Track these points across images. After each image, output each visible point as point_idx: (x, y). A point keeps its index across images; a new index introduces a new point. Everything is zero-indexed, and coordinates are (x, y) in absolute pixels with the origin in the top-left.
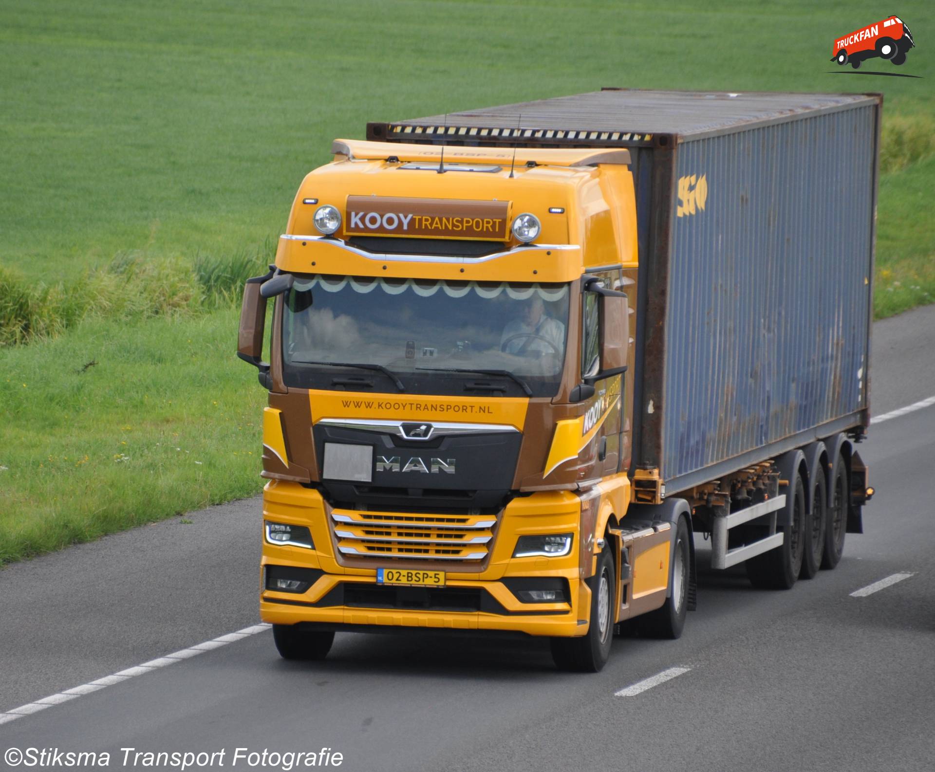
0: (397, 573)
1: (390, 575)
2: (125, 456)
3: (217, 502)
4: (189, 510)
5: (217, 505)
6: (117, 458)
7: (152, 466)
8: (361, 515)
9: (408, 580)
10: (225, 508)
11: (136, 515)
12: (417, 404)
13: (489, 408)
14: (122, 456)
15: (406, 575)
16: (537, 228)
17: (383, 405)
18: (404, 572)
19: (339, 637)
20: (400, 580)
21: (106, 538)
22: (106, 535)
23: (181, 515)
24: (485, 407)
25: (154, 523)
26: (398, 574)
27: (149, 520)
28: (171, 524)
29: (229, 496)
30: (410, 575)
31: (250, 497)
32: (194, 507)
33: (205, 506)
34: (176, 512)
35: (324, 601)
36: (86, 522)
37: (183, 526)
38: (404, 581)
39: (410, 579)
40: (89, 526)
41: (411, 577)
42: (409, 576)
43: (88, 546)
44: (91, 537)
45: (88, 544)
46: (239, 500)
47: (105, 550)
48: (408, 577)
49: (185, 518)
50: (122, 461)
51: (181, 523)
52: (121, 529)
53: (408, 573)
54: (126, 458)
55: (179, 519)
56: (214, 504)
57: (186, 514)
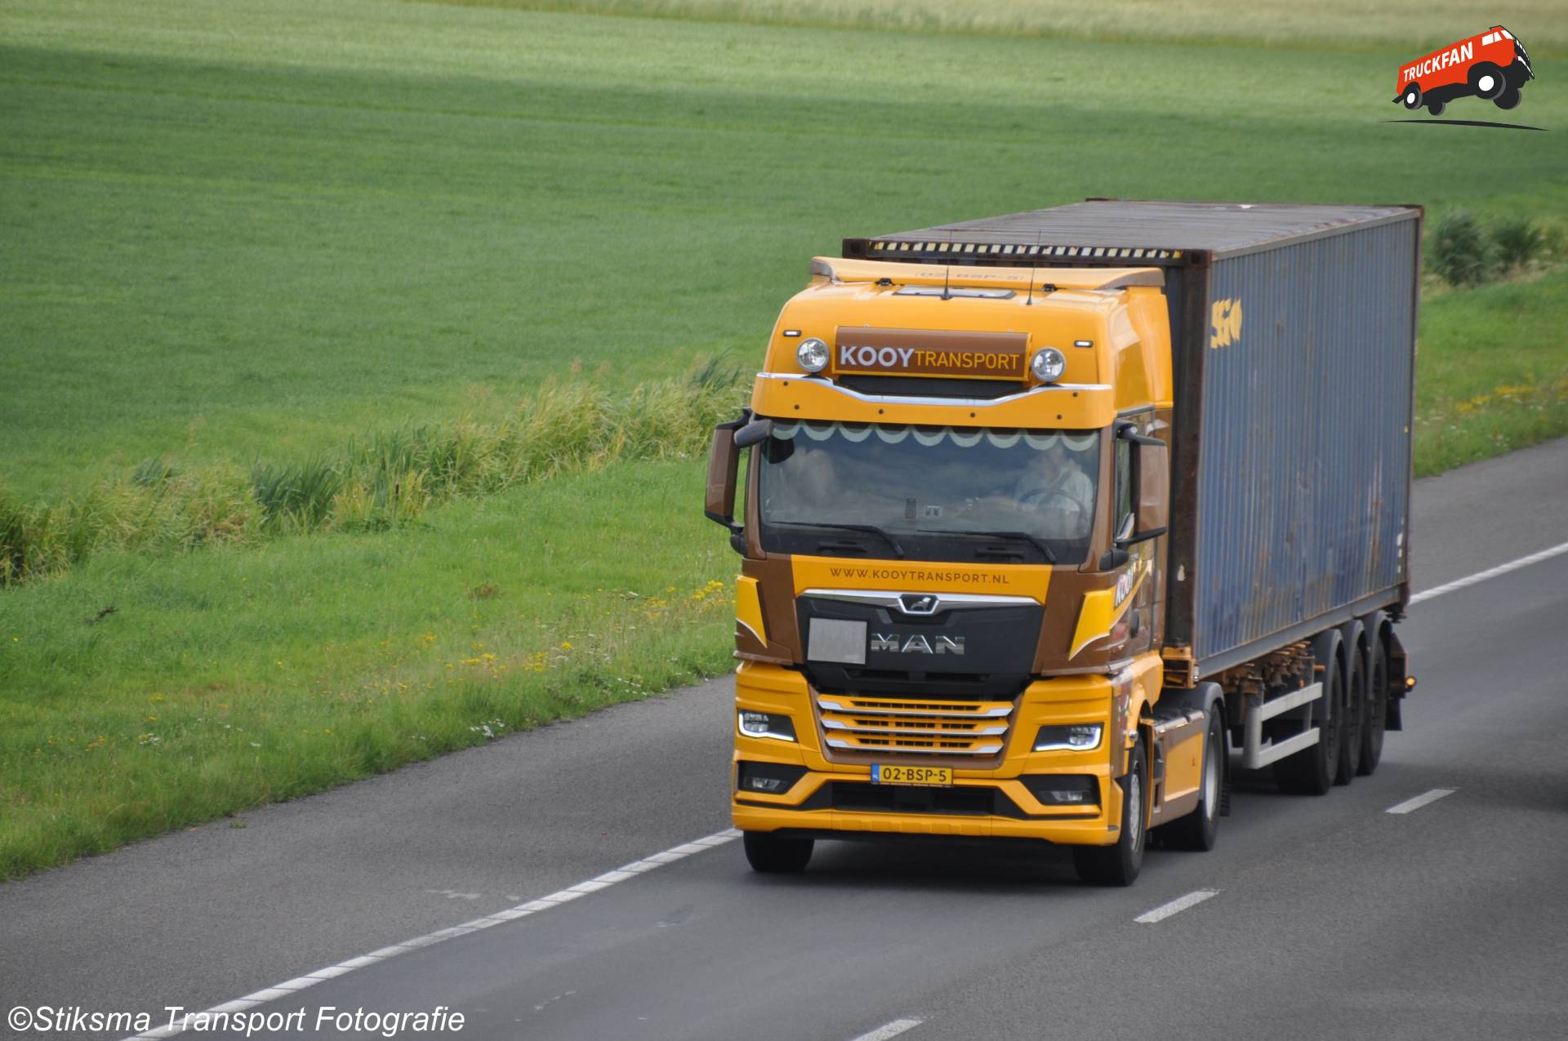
0: (895, 769)
1: (887, 772)
2: (155, 736)
3: (281, 798)
4: (242, 809)
5: (282, 802)
6: (144, 739)
7: (190, 750)
8: (853, 702)
9: (908, 779)
10: (294, 806)
11: (169, 817)
12: (919, 573)
13: (1004, 577)
14: (150, 736)
15: (906, 772)
16: (1061, 365)
17: (879, 574)
18: (904, 769)
19: (820, 845)
20: (899, 779)
21: (128, 848)
22: (127, 844)
23: (231, 816)
24: (999, 577)
25: (194, 827)
26: (897, 772)
27: (186, 824)
28: (217, 829)
29: (298, 790)
30: (910, 772)
31: (326, 791)
32: (249, 805)
33: (265, 804)
34: (224, 812)
35: (809, 804)
36: (99, 828)
37: (233, 831)
38: (903, 780)
39: (910, 777)
40: (105, 832)
41: (912, 774)
42: (910, 774)
43: (103, 859)
44: (106, 848)
45: (102, 857)
46: (311, 795)
47: (126, 866)
48: (908, 774)
49: (237, 821)
50: (149, 744)
51: (231, 827)
52: (150, 836)
53: (909, 770)
54: (156, 739)
55: (229, 822)
56: (276, 802)
57: (239, 815)
